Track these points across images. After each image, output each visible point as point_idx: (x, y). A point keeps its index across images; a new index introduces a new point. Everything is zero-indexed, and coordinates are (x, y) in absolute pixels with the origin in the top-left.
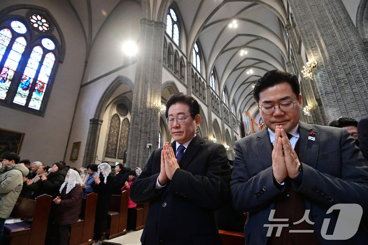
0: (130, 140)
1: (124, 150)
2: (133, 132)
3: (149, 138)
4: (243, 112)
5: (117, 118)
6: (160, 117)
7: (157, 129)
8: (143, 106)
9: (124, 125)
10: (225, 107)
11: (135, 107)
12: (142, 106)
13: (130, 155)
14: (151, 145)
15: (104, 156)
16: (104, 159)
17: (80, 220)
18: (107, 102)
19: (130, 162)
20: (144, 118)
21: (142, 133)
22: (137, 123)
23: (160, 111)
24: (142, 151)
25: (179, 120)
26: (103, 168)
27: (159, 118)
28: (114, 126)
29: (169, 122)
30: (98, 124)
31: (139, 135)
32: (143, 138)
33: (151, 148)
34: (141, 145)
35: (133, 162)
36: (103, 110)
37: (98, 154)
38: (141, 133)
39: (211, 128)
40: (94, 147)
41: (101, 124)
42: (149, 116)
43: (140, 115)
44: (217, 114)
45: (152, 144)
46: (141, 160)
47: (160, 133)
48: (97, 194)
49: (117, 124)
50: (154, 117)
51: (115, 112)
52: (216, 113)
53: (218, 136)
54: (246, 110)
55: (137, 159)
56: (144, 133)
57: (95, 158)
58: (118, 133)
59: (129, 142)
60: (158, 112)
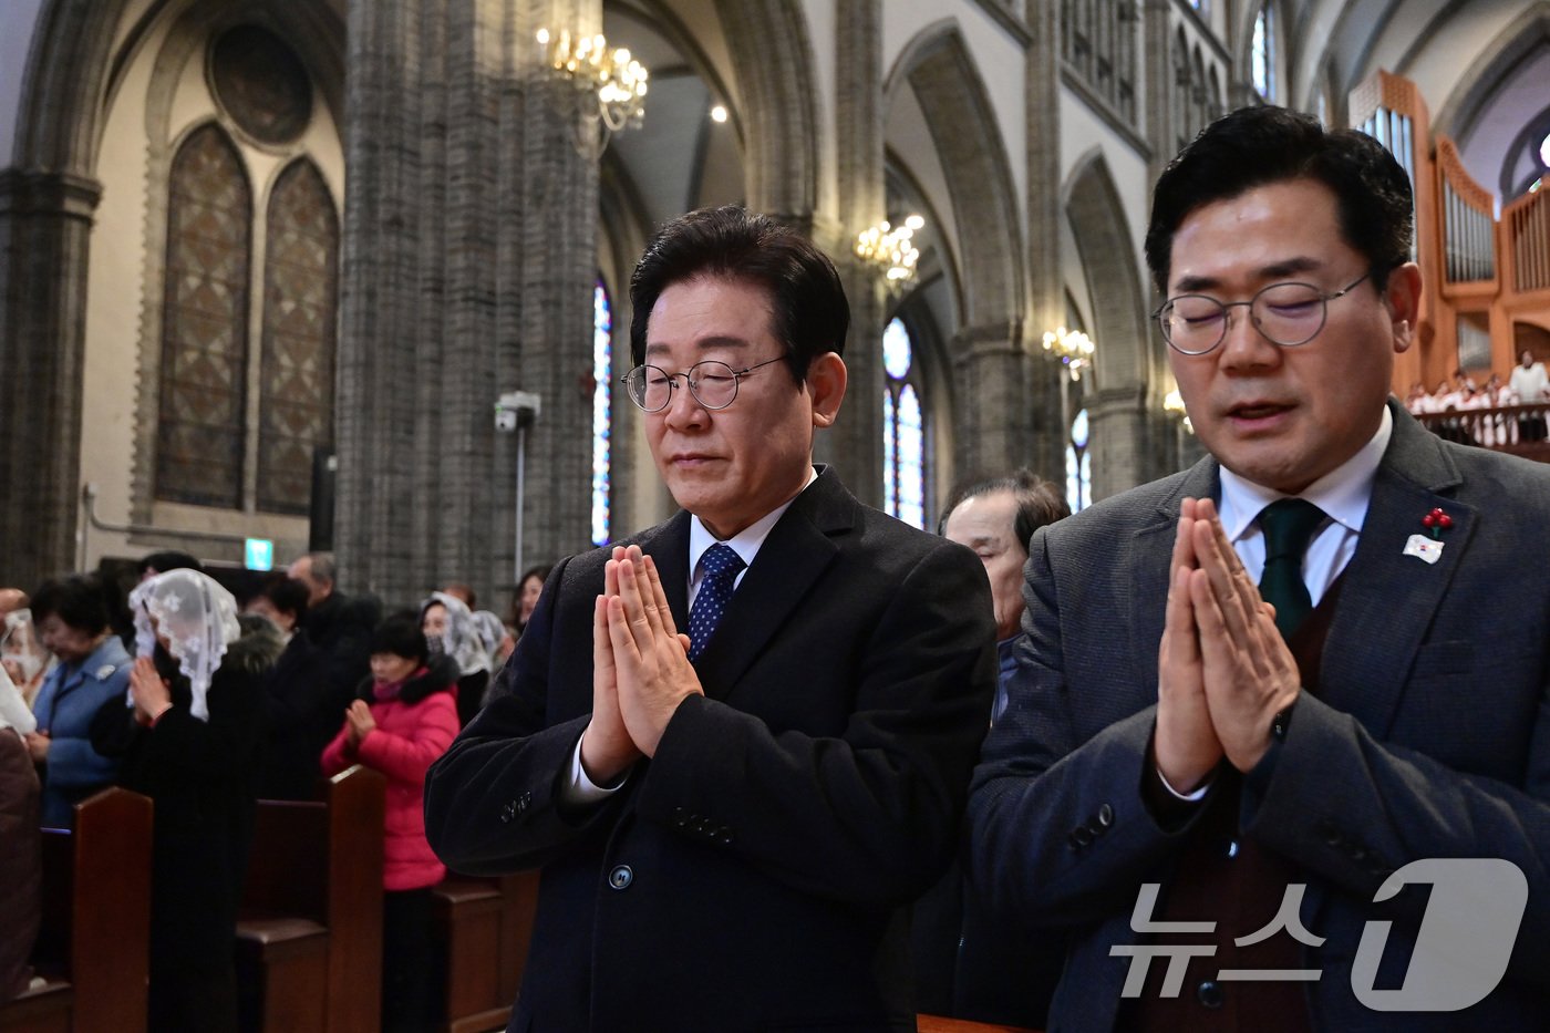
0: (356, 365)
1: (306, 434)
2: (371, 295)
3: (515, 349)
4: (1357, 80)
5: (217, 164)
6: (596, 156)
7: (573, 265)
8: (447, 59)
9: (290, 222)
10: (1192, 35)
11: (376, 74)
12: (439, 62)
13: (367, 485)
14: (533, 401)
15: (145, 493)
16: (149, 518)
17: (37, 984)
18: (119, 16)
19: (368, 545)
20: (462, 172)
21: (453, 302)
22: (407, 220)
23: (596, 111)
24: (462, 453)
25: (707, 384)
26: (169, 614)
27: (593, 172)
28: (202, 232)
29: (650, 386)
30: (58, 217)
31: (424, 320)
32: (465, 351)
33: (537, 428)
34: (450, 403)
35: (390, 545)
36: (90, 91)
37: (90, 474)
38: (441, 302)
39: (1048, 243)
40: (53, 423)
41: (87, 222)
42: (506, 155)
43: (428, 147)
44: (1116, 113)
45: (543, 395)
46: (453, 523)
47: (600, 292)
48: (150, 800)
49: (222, 218)
50: (547, 159)
51: (194, 104)
52: (1104, 101)
53: (1114, 311)
54: (1389, 59)
55: (421, 518)
56: (466, 299)
57: (72, 507)
58: (240, 294)
59: (350, 382)
60: (576, 113)
